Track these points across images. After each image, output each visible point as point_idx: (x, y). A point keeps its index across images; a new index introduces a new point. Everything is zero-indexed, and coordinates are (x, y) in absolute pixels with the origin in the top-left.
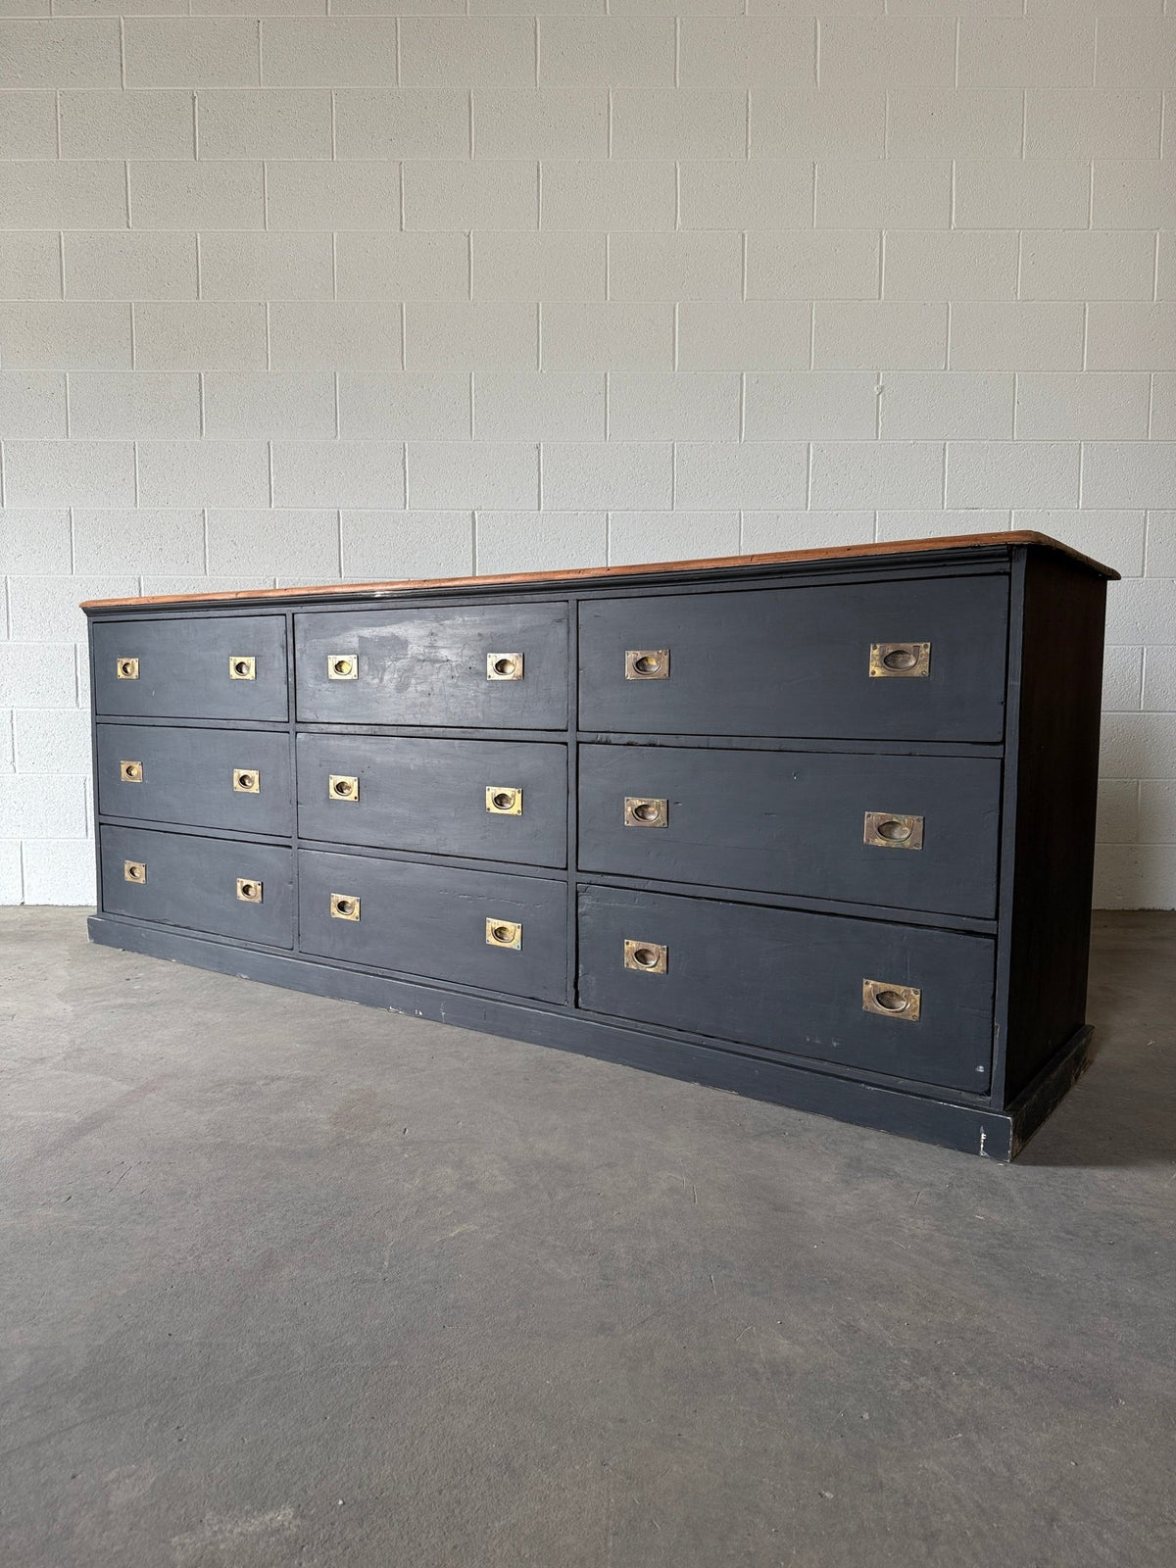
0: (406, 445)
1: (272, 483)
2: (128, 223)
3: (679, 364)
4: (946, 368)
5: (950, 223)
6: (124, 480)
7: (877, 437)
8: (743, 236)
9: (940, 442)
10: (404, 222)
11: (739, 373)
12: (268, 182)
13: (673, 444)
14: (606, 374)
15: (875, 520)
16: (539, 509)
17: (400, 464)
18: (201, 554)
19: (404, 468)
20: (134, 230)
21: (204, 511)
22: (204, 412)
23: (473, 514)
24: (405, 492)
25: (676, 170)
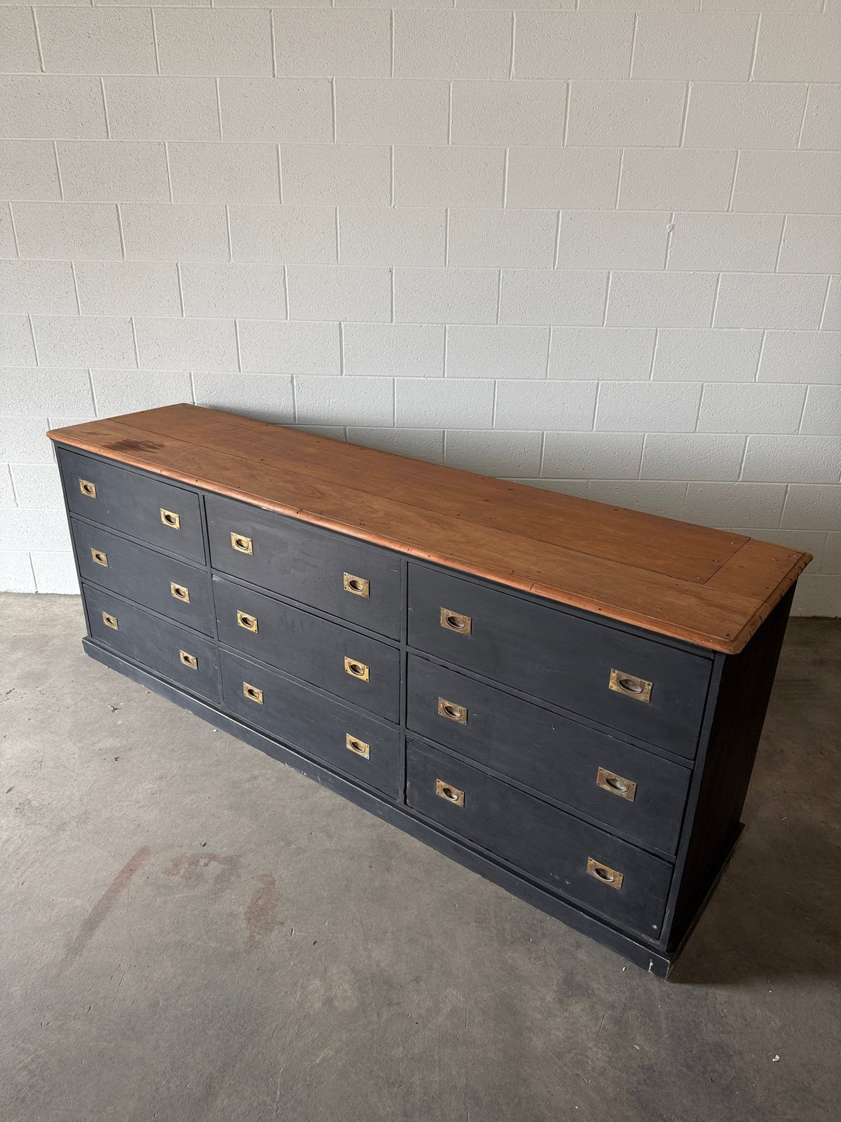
0: (286, 267)
1: (182, 297)
2: (41, 68)
3: (507, 202)
4: (728, 210)
5: (750, 75)
6: (67, 293)
7: (665, 267)
8: (568, 85)
9: (715, 273)
10: (276, 68)
11: (556, 211)
12: (157, 28)
13: (500, 270)
14: (447, 210)
15: (656, 335)
16: (392, 321)
17: (281, 283)
18: (133, 352)
19: (285, 286)
20: (48, 74)
21: (131, 318)
22: (123, 238)
23: (340, 324)
24: (286, 305)
25: (513, 19)
